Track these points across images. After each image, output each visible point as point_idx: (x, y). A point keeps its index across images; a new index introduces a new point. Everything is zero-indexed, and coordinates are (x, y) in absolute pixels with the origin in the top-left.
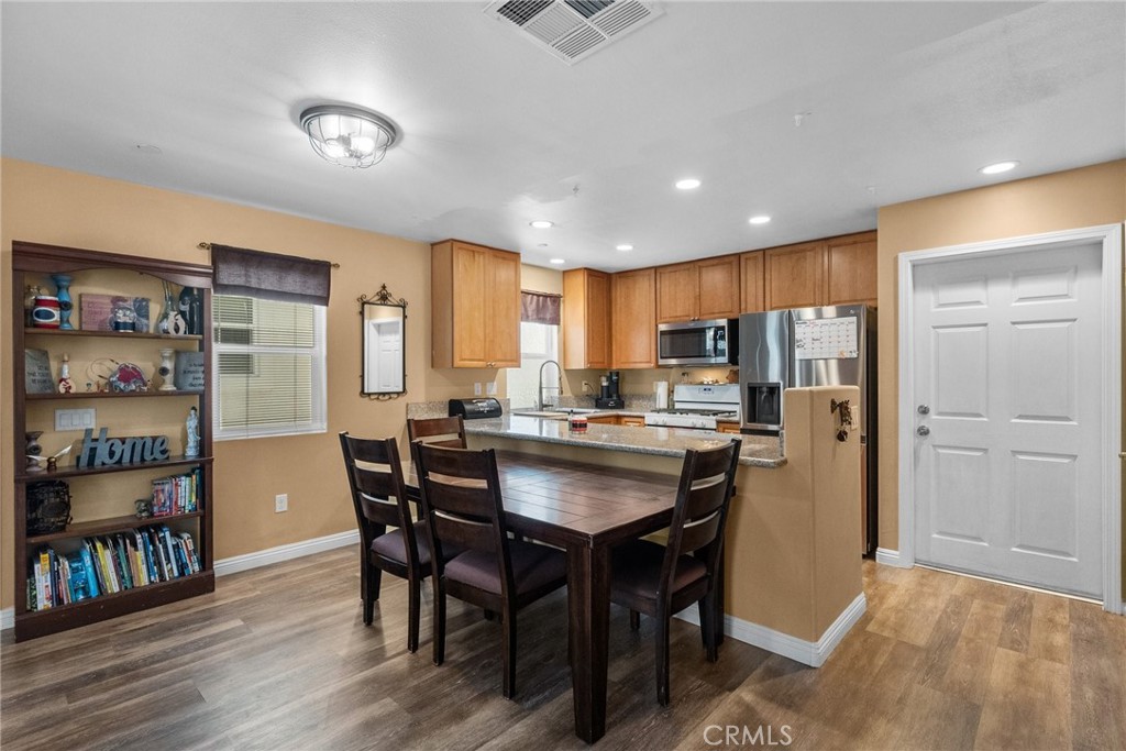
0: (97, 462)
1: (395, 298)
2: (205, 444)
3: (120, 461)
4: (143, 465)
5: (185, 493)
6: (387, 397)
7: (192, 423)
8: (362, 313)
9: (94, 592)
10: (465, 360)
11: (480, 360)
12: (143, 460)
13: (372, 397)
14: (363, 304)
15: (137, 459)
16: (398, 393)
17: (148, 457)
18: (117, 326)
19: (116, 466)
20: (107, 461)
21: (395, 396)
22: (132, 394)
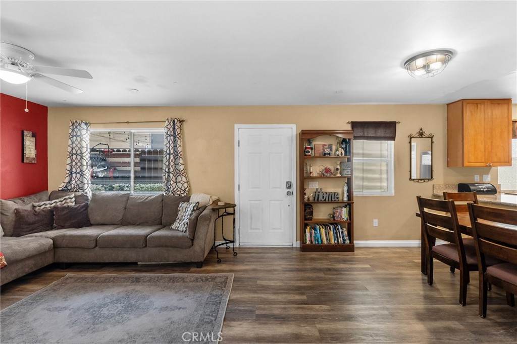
0: (320, 199)
1: (427, 133)
2: (350, 197)
3: (325, 200)
4: (332, 202)
5: (344, 213)
6: (423, 181)
7: (346, 188)
8: (410, 142)
9: (320, 242)
10: (471, 162)
11: (483, 163)
12: (332, 200)
13: (415, 181)
14: (411, 138)
15: (330, 200)
16: (429, 179)
17: (333, 199)
18: (325, 154)
19: (324, 201)
20: (322, 199)
21: (427, 181)
22: (329, 177)
